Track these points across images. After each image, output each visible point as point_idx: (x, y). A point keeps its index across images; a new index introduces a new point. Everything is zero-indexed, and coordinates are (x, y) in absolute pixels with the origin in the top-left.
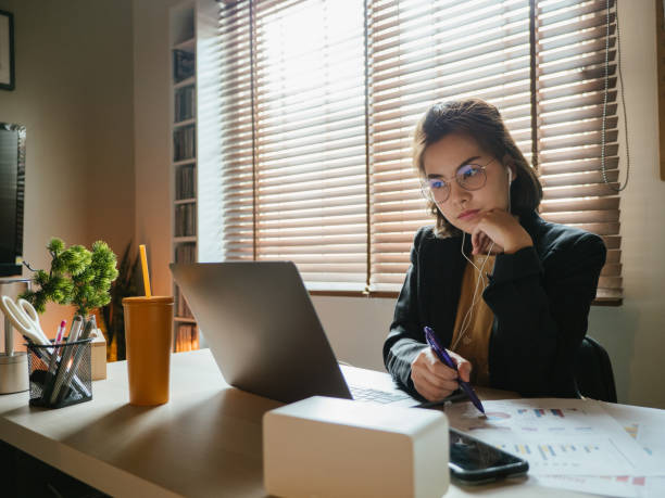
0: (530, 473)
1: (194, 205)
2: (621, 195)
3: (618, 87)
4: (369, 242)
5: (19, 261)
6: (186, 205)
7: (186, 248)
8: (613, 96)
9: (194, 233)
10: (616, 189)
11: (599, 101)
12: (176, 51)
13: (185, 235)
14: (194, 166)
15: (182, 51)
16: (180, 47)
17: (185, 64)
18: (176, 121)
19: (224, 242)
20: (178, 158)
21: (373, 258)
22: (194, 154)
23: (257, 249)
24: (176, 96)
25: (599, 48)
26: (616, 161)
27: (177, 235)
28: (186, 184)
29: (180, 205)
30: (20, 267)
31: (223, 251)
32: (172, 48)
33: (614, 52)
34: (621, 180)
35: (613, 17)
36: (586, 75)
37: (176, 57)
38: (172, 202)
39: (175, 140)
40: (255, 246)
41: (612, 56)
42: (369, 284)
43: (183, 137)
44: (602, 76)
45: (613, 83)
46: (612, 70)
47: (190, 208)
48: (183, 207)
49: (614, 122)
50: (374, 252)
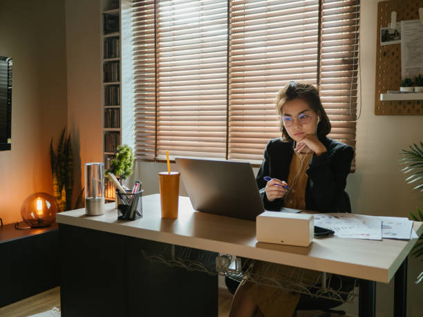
1: (119, 110)
2: (357, 121)
3: (358, 70)
4: (227, 137)
5: (9, 141)
6: (112, 109)
7: (112, 135)
8: (356, 74)
9: (119, 126)
10: (354, 117)
11: (349, 75)
12: (105, 15)
13: (112, 127)
14: (118, 86)
15: (109, 15)
16: (106, 12)
17: (113, 24)
18: (105, 58)
19: (134, 132)
20: (106, 80)
21: (230, 145)
22: (119, 79)
23: (158, 137)
24: (105, 42)
25: (350, 49)
26: (356, 104)
27: (106, 126)
28: (113, 95)
29: (108, 109)
30: (10, 144)
31: (134, 137)
32: (102, 12)
34: (358, 114)
35: (358, 35)
36: (344, 62)
37: (105, 18)
38: (102, 107)
39: (104, 70)
40: (156, 135)
41: (357, 53)
42: (227, 159)
43: (110, 69)
44: (351, 63)
45: (356, 67)
46: (356, 61)
47: (116, 111)
48: (110, 110)
49: (355, 86)
50: (231, 142)
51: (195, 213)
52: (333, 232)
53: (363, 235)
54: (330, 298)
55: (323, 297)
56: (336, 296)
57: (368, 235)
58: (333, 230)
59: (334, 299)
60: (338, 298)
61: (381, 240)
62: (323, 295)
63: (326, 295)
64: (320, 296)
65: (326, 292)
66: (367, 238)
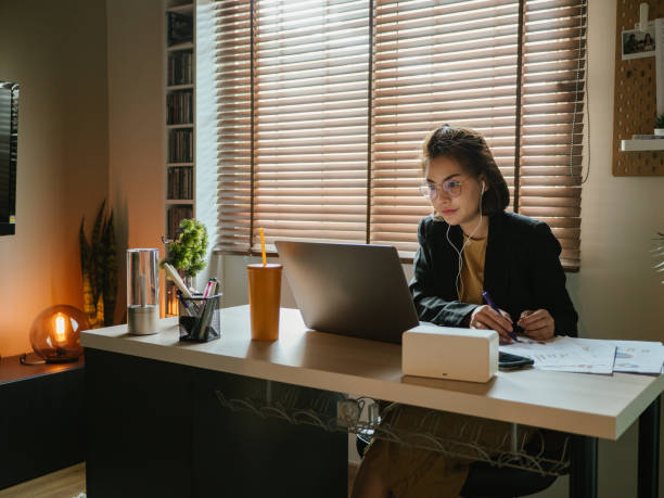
0: (534, 365)
1: (191, 170)
2: (583, 186)
3: (585, 101)
4: (369, 214)
5: (12, 220)
6: (180, 168)
7: (180, 211)
8: (580, 107)
9: (191, 196)
10: (579, 181)
11: (569, 110)
12: (170, 14)
13: (180, 198)
14: (191, 130)
15: (175, 13)
16: (175, 9)
17: (183, 28)
18: (170, 84)
19: (216, 206)
20: (171, 121)
21: (372, 226)
22: (192, 119)
23: (255, 214)
24: (170, 59)
25: (572, 67)
26: (581, 158)
27: (171, 197)
28: (182, 146)
29: (174, 168)
30: (13, 225)
31: (217, 214)
32: (165, 9)
33: (583, 72)
34: (584, 174)
35: (584, 42)
36: (561, 88)
37: (170, 18)
38: (165, 165)
39: (168, 105)
40: (252, 211)
41: (582, 74)
43: (178, 102)
44: (572, 90)
45: (581, 97)
46: (581, 86)
47: (186, 172)
48: (177, 170)
49: (580, 128)
50: (375, 222)
51: (308, 333)
52: (533, 362)
53: (581, 366)
54: (523, 468)
55: (511, 465)
56: (533, 464)
57: (590, 367)
58: (533, 358)
59: (530, 469)
60: (536, 467)
61: (611, 375)
62: (510, 463)
63: (517, 463)
64: (506, 464)
65: (517, 459)
66: (587, 371)
